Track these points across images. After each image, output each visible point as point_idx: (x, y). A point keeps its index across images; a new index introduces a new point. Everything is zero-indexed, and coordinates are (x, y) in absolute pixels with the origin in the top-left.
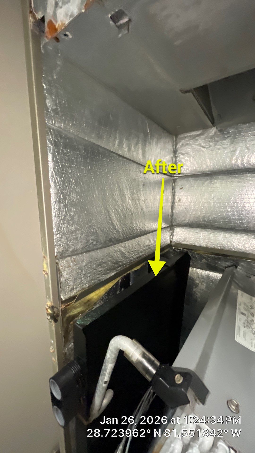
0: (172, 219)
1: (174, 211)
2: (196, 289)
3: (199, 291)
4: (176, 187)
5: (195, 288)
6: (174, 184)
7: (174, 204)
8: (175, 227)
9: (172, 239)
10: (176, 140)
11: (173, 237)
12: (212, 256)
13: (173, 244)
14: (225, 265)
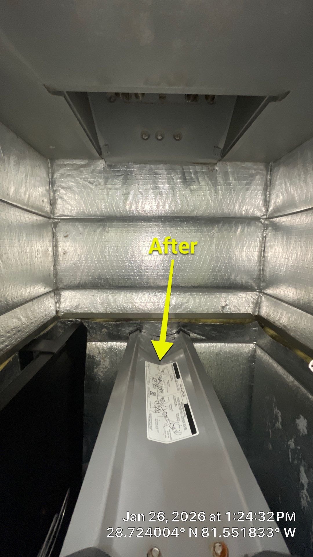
0: (56, 279)
1: (59, 268)
2: (98, 369)
3: (102, 370)
4: (58, 233)
5: (97, 367)
6: (54, 230)
7: (58, 258)
8: (63, 291)
9: (59, 308)
10: (52, 166)
11: (59, 305)
12: (113, 322)
13: (60, 314)
14: (129, 331)
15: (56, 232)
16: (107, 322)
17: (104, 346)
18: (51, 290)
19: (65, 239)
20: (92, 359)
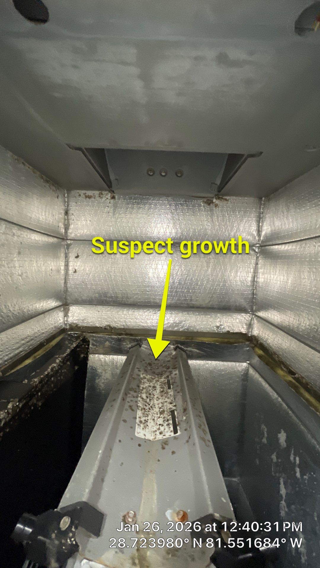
0: (66, 295)
1: (69, 285)
3: (103, 381)
5: (98, 379)
7: (69, 276)
8: (72, 306)
9: (67, 321)
11: (67, 318)
12: (116, 337)
13: (68, 327)
14: (129, 346)
15: (69, 253)
16: (110, 336)
17: (107, 359)
18: (60, 304)
19: (76, 259)
20: (94, 370)
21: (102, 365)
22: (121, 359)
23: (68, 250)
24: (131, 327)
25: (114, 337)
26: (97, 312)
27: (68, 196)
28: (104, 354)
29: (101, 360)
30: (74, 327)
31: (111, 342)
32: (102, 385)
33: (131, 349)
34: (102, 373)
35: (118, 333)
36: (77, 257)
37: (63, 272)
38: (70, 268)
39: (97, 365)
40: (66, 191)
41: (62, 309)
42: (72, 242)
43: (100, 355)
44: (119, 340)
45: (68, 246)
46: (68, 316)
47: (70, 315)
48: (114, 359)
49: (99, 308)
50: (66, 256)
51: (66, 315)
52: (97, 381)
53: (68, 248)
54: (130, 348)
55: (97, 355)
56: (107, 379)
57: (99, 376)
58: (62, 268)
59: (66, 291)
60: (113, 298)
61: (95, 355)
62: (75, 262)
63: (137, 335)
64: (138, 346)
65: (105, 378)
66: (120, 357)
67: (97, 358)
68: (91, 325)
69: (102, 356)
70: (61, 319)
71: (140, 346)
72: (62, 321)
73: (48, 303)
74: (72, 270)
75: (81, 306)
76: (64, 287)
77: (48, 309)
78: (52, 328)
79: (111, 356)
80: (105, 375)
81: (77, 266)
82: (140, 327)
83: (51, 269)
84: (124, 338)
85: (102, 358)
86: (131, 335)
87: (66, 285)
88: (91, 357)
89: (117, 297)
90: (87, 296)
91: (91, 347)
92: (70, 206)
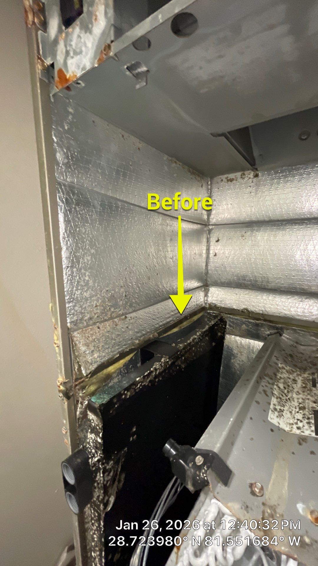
0: (207, 276)
1: (209, 268)
3: (238, 362)
5: (234, 359)
7: (209, 259)
8: (211, 287)
9: (207, 300)
11: (207, 298)
12: (253, 321)
13: (207, 306)
14: (268, 333)
15: (210, 238)
16: (247, 320)
17: (243, 341)
18: (202, 285)
19: (216, 243)
20: (230, 350)
21: (238, 347)
22: (258, 345)
23: (209, 235)
24: (270, 313)
25: (251, 321)
26: (235, 295)
27: (211, 183)
28: (240, 336)
29: (237, 342)
30: (213, 307)
31: (248, 326)
32: (238, 366)
33: (270, 337)
34: (237, 354)
35: (254, 318)
36: (218, 241)
37: (204, 256)
38: (211, 252)
39: (234, 346)
40: (209, 179)
41: (203, 289)
42: (213, 227)
43: (236, 337)
44: (257, 325)
45: (210, 231)
46: (208, 296)
47: (209, 295)
48: (250, 343)
49: (237, 291)
50: (208, 241)
51: (206, 295)
52: (232, 361)
53: (209, 233)
54: (268, 335)
55: (233, 336)
56: (242, 361)
57: (235, 357)
58: (204, 252)
59: (207, 273)
60: (251, 282)
61: (231, 335)
62: (216, 246)
63: (276, 323)
64: (278, 334)
65: (241, 360)
66: (256, 342)
67: (233, 339)
68: (229, 306)
69: (238, 338)
70: (202, 298)
71: (281, 335)
72: (202, 300)
73: (192, 283)
74: (213, 254)
75: (220, 288)
76: (205, 270)
77: (191, 288)
78: (194, 305)
79: (247, 340)
80: (240, 357)
81: (217, 250)
82: (281, 315)
83: (195, 253)
84: (262, 324)
85: (239, 340)
86: (270, 321)
87: (207, 267)
88: (227, 337)
89: (256, 281)
90: (225, 278)
91: (228, 328)
92: (212, 192)
